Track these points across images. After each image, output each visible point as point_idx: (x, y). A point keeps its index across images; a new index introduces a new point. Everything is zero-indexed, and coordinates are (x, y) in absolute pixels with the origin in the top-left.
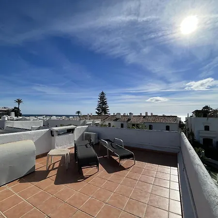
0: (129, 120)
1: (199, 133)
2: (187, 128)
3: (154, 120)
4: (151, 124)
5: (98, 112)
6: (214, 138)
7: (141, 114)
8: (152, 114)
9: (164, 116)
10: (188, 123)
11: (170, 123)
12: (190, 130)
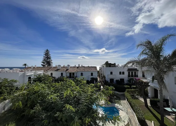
0: (67, 70)
1: (108, 76)
2: (101, 73)
3: (84, 70)
4: (82, 72)
5: (43, 64)
6: (115, 78)
7: (75, 65)
8: (82, 65)
9: (88, 67)
10: (101, 70)
11: (93, 71)
12: (103, 75)
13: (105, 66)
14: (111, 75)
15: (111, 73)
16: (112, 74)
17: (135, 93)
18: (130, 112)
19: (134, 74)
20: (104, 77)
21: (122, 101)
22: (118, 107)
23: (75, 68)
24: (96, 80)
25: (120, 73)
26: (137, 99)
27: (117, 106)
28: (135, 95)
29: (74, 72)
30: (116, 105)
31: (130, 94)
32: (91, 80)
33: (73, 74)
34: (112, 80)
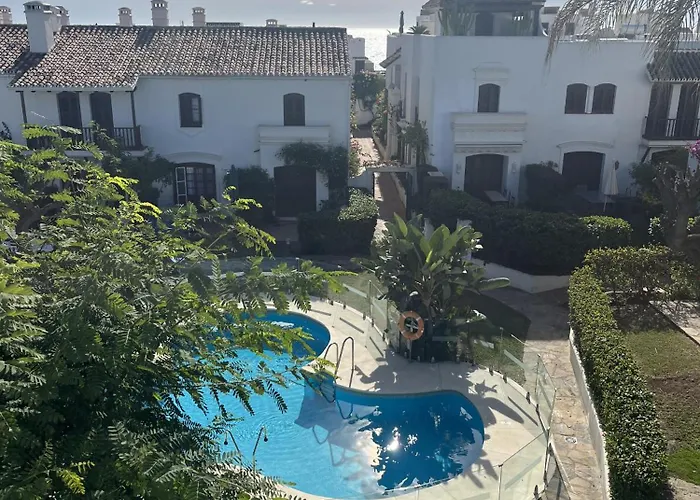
0: (28, 60)
1: (452, 126)
2: (393, 100)
3: (212, 59)
4: (190, 87)
6: (515, 147)
7: (124, 13)
8: (198, 13)
9: (273, 30)
10: (398, 68)
11: (306, 78)
12: (409, 117)
13: (433, 25)
14: (488, 118)
15: (489, 98)
16: (495, 109)
17: (666, 278)
18: (579, 427)
19: (673, 112)
20: (417, 137)
21: (531, 347)
22: (488, 395)
23: (110, 42)
24: (338, 162)
25: (575, 100)
26: (670, 326)
27: (481, 388)
28: (657, 297)
29: (103, 81)
30: (477, 376)
31: (614, 286)
32: (281, 163)
33: (101, 103)
34: (486, 167)
